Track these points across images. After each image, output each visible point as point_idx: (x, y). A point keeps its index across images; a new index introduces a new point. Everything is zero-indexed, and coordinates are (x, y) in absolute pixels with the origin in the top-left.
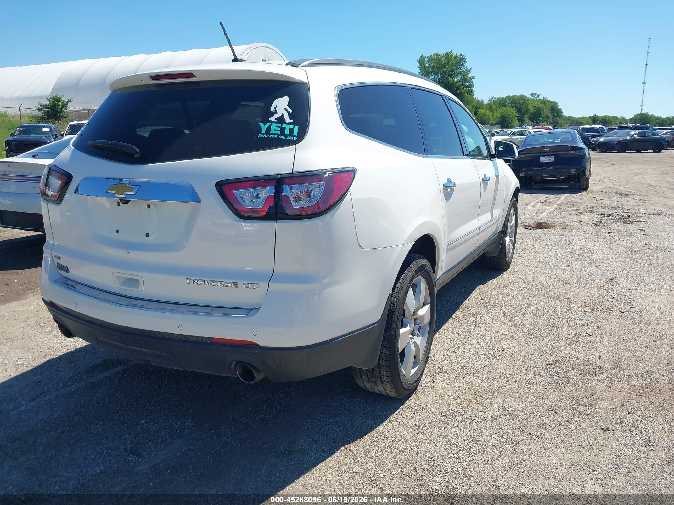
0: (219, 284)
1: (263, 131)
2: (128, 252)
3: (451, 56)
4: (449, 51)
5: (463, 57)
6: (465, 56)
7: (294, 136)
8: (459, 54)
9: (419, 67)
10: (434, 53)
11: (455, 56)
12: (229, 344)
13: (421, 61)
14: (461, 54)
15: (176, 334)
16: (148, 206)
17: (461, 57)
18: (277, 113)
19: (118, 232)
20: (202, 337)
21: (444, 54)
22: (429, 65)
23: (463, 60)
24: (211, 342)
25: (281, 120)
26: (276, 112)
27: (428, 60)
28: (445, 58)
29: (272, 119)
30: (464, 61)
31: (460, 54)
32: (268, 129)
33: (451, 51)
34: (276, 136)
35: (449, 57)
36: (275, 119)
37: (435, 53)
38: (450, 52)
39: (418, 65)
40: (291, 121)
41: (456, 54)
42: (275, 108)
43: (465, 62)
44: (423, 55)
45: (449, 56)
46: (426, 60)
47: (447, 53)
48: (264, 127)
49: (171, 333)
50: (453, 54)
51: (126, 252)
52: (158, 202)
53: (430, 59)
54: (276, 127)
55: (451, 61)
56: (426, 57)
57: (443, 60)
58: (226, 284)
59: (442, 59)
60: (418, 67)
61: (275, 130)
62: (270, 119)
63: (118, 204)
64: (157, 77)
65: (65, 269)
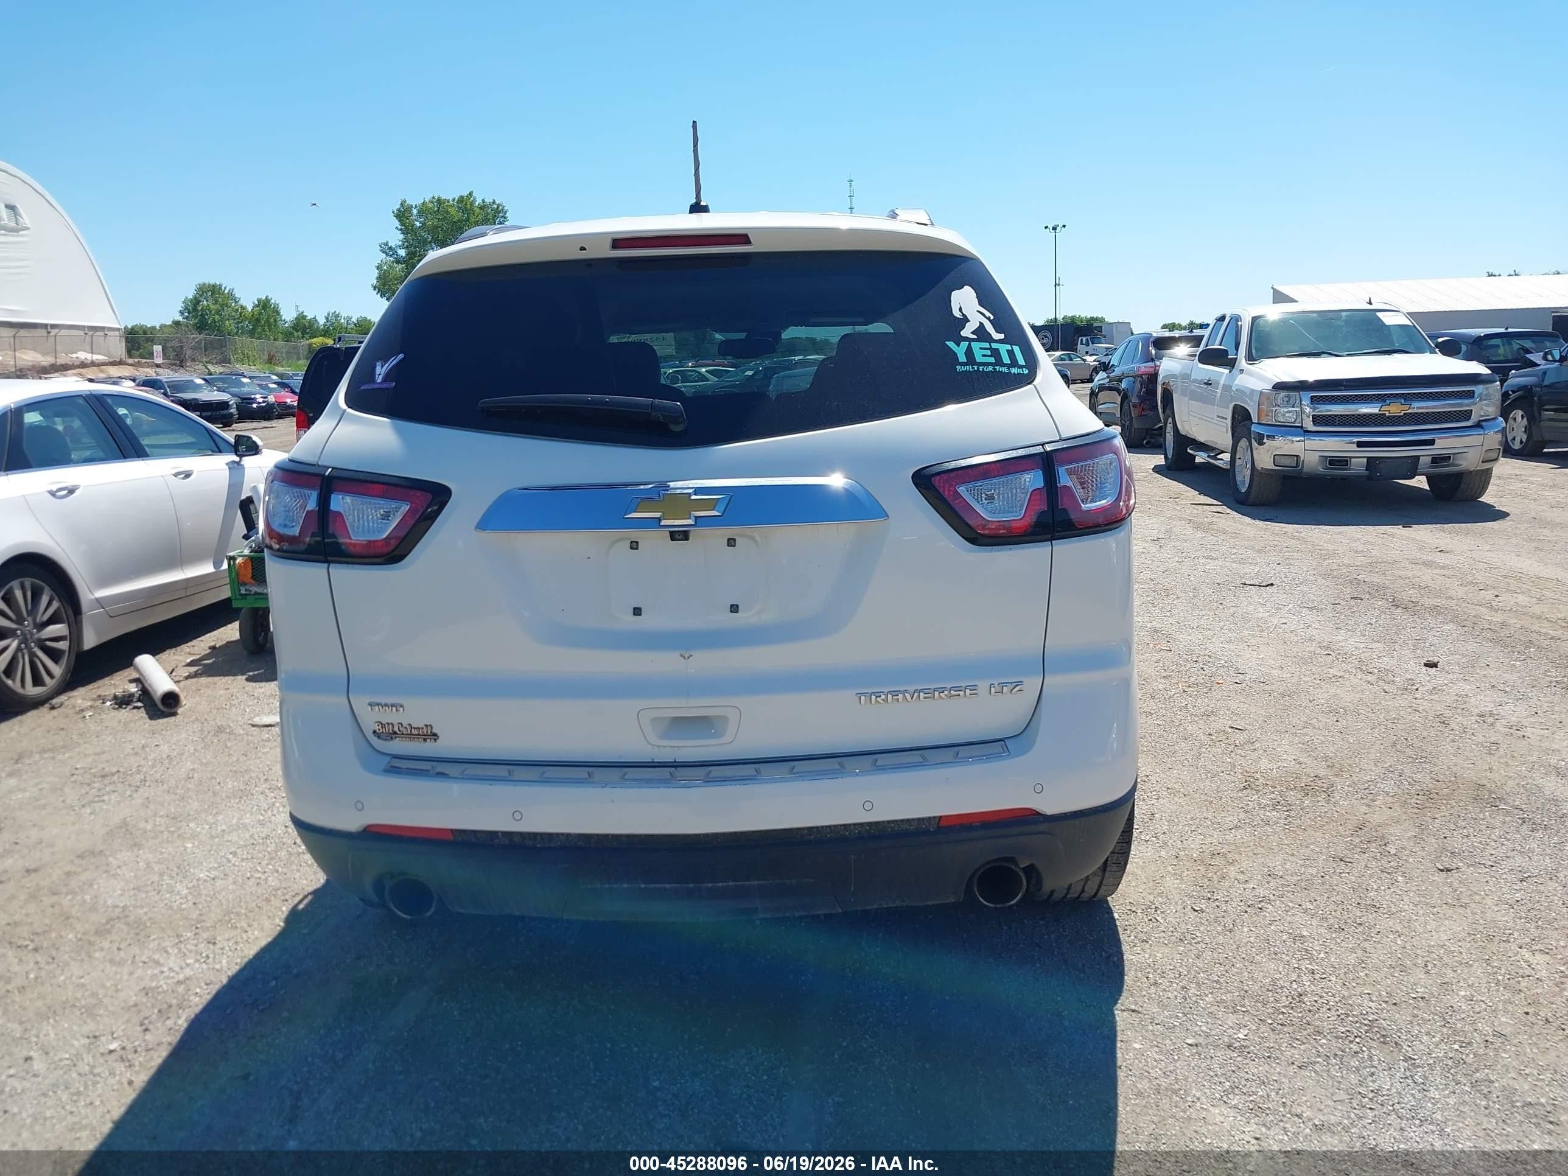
0: (937, 693)
1: (962, 358)
2: (686, 656)
3: (472, 204)
4: (465, 193)
5: (498, 207)
6: (504, 204)
7: (1021, 367)
8: (488, 200)
9: (399, 227)
10: (432, 196)
11: (482, 204)
12: (978, 824)
13: (403, 214)
14: (494, 201)
15: (855, 824)
16: (731, 542)
17: (495, 206)
18: (969, 321)
19: (637, 611)
20: (919, 820)
21: (454, 200)
22: (423, 224)
23: (501, 214)
24: (938, 827)
25: (981, 333)
26: (965, 320)
27: (419, 212)
28: (460, 208)
29: (966, 332)
30: (502, 217)
31: (492, 201)
32: (969, 352)
33: (471, 194)
34: (991, 368)
35: (468, 207)
36: (973, 333)
37: (433, 198)
38: (467, 196)
39: (397, 223)
40: (1002, 336)
41: (483, 201)
42: (960, 309)
43: (505, 218)
44: (405, 201)
45: (466, 204)
46: (415, 211)
47: (461, 197)
48: (960, 351)
49: (841, 825)
50: (475, 200)
51: (681, 655)
52: (757, 531)
53: (423, 210)
54: (981, 348)
55: (474, 214)
56: (414, 206)
57: (455, 214)
58: (952, 692)
59: (453, 211)
60: (397, 228)
61: (984, 356)
62: (963, 333)
63: (634, 545)
64: (620, 242)
65: (419, 735)
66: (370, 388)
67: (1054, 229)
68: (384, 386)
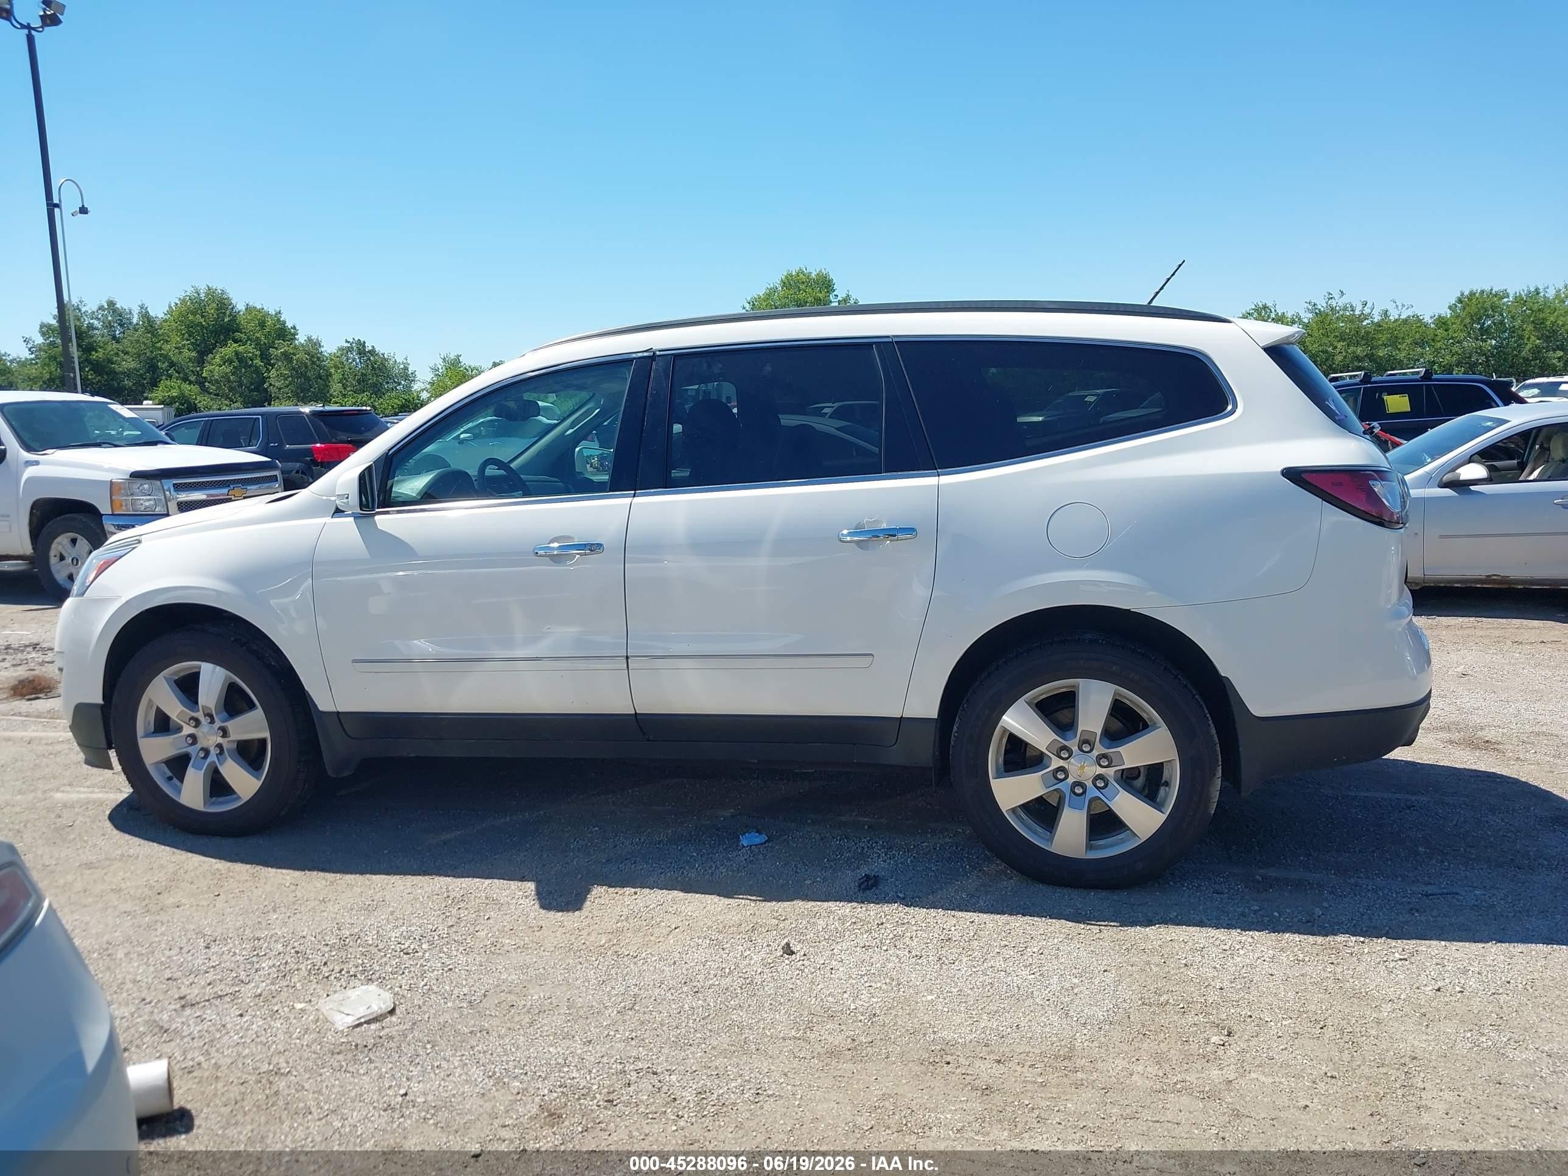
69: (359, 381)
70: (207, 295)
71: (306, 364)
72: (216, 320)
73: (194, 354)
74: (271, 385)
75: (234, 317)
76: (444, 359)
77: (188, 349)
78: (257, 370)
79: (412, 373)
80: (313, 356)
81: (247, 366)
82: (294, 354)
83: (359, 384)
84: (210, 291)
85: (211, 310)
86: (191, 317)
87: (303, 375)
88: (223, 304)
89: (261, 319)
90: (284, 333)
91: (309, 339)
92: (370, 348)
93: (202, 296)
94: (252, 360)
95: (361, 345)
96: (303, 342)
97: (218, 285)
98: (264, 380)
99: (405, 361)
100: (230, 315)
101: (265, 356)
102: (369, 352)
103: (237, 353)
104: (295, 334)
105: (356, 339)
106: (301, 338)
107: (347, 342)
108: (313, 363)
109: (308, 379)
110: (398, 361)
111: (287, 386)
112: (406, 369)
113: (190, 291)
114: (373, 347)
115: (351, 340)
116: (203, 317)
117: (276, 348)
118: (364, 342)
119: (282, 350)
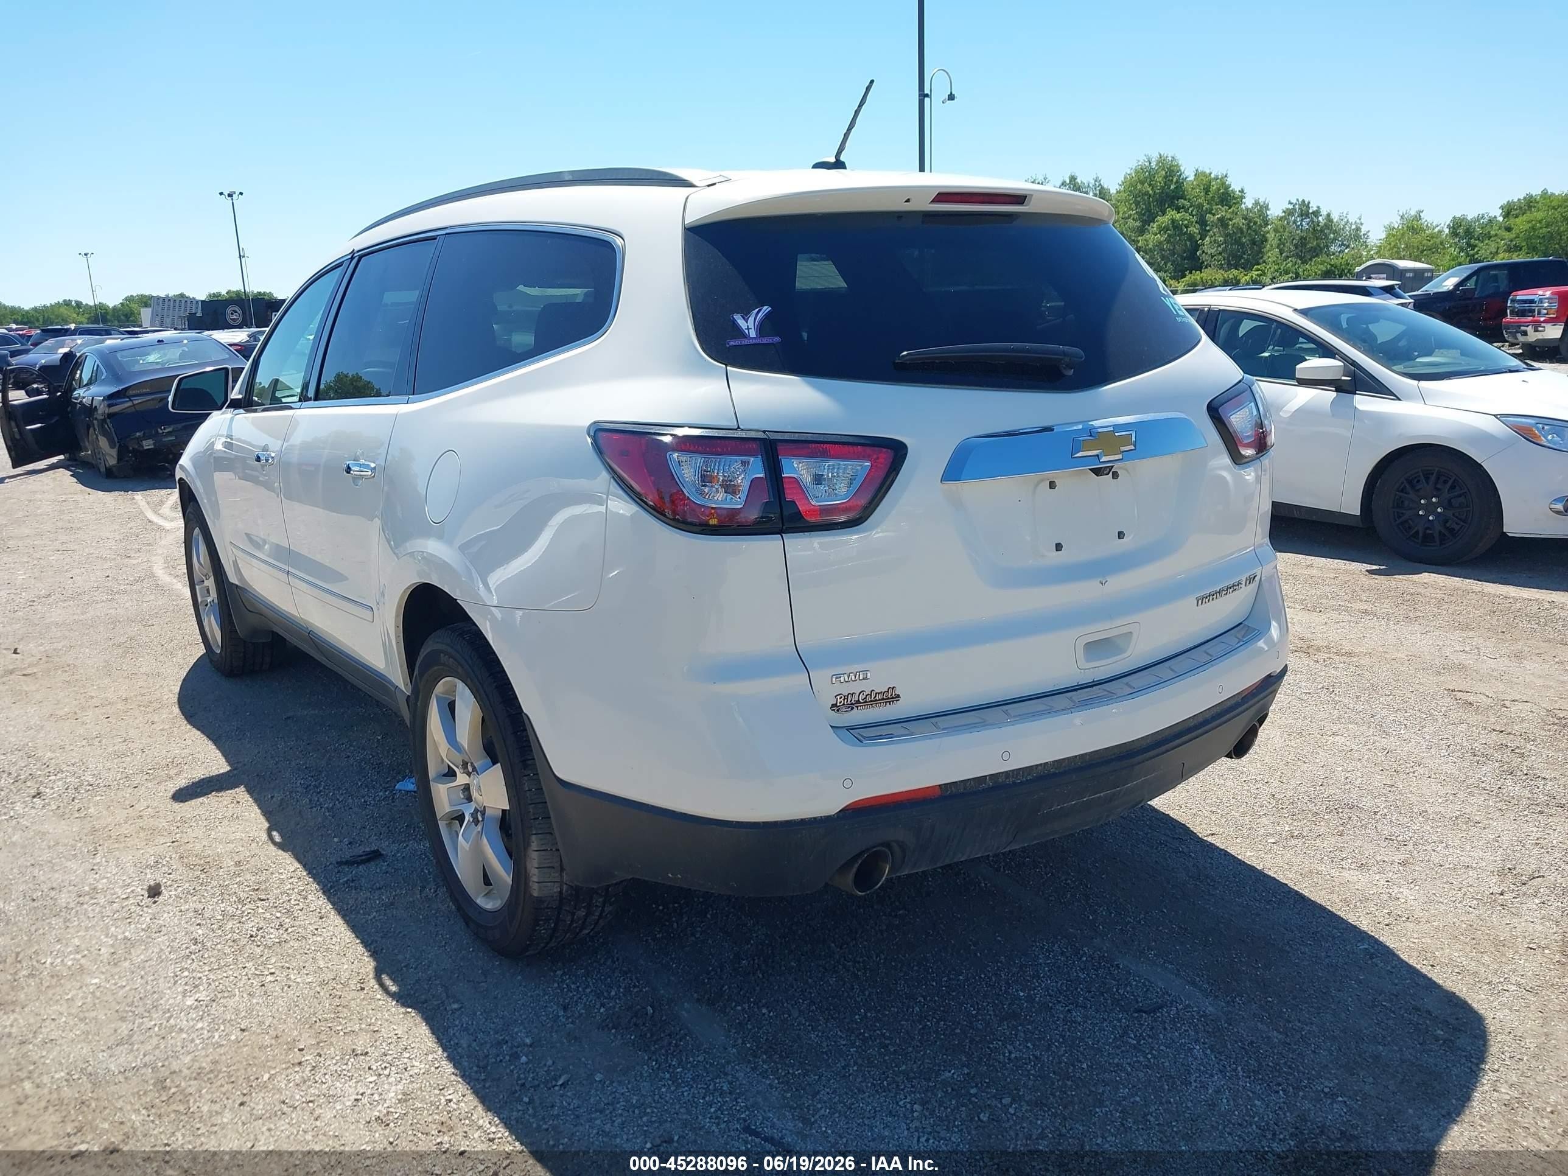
2: (1104, 582)
16: (1115, 475)
19: (1059, 547)
51: (1100, 583)
63: (1052, 485)
64: (944, 196)
65: (883, 699)
66: (743, 343)
67: (230, 195)
68: (758, 341)
69: (1296, 246)
70: (1158, 162)
71: (1241, 229)
72: (1162, 188)
73: (1138, 224)
74: (1203, 252)
75: (1180, 184)
76: (1402, 217)
77: (1133, 219)
78: (1191, 237)
79: (1364, 235)
80: (1250, 221)
81: (1182, 234)
82: (1231, 219)
83: (1296, 248)
84: (1161, 160)
85: (1159, 179)
86: (1139, 187)
87: (1238, 242)
88: (1171, 171)
89: (1206, 183)
90: (1227, 198)
91: (1257, 203)
92: (1315, 209)
93: (1153, 165)
94: (1187, 227)
95: (1305, 205)
96: (1250, 207)
97: (1168, 153)
98: (1197, 247)
99: (1358, 221)
100: (1177, 182)
101: (1202, 222)
102: (1313, 213)
103: (1173, 221)
104: (1242, 197)
105: (1300, 200)
106: (1248, 202)
107: (1290, 203)
108: (1249, 228)
109: (1242, 245)
110: (1350, 221)
111: (1220, 254)
112: (1358, 229)
113: (1142, 160)
114: (1318, 207)
115: (1294, 201)
116: (1150, 185)
117: (1214, 215)
118: (1309, 203)
119: (1219, 216)
